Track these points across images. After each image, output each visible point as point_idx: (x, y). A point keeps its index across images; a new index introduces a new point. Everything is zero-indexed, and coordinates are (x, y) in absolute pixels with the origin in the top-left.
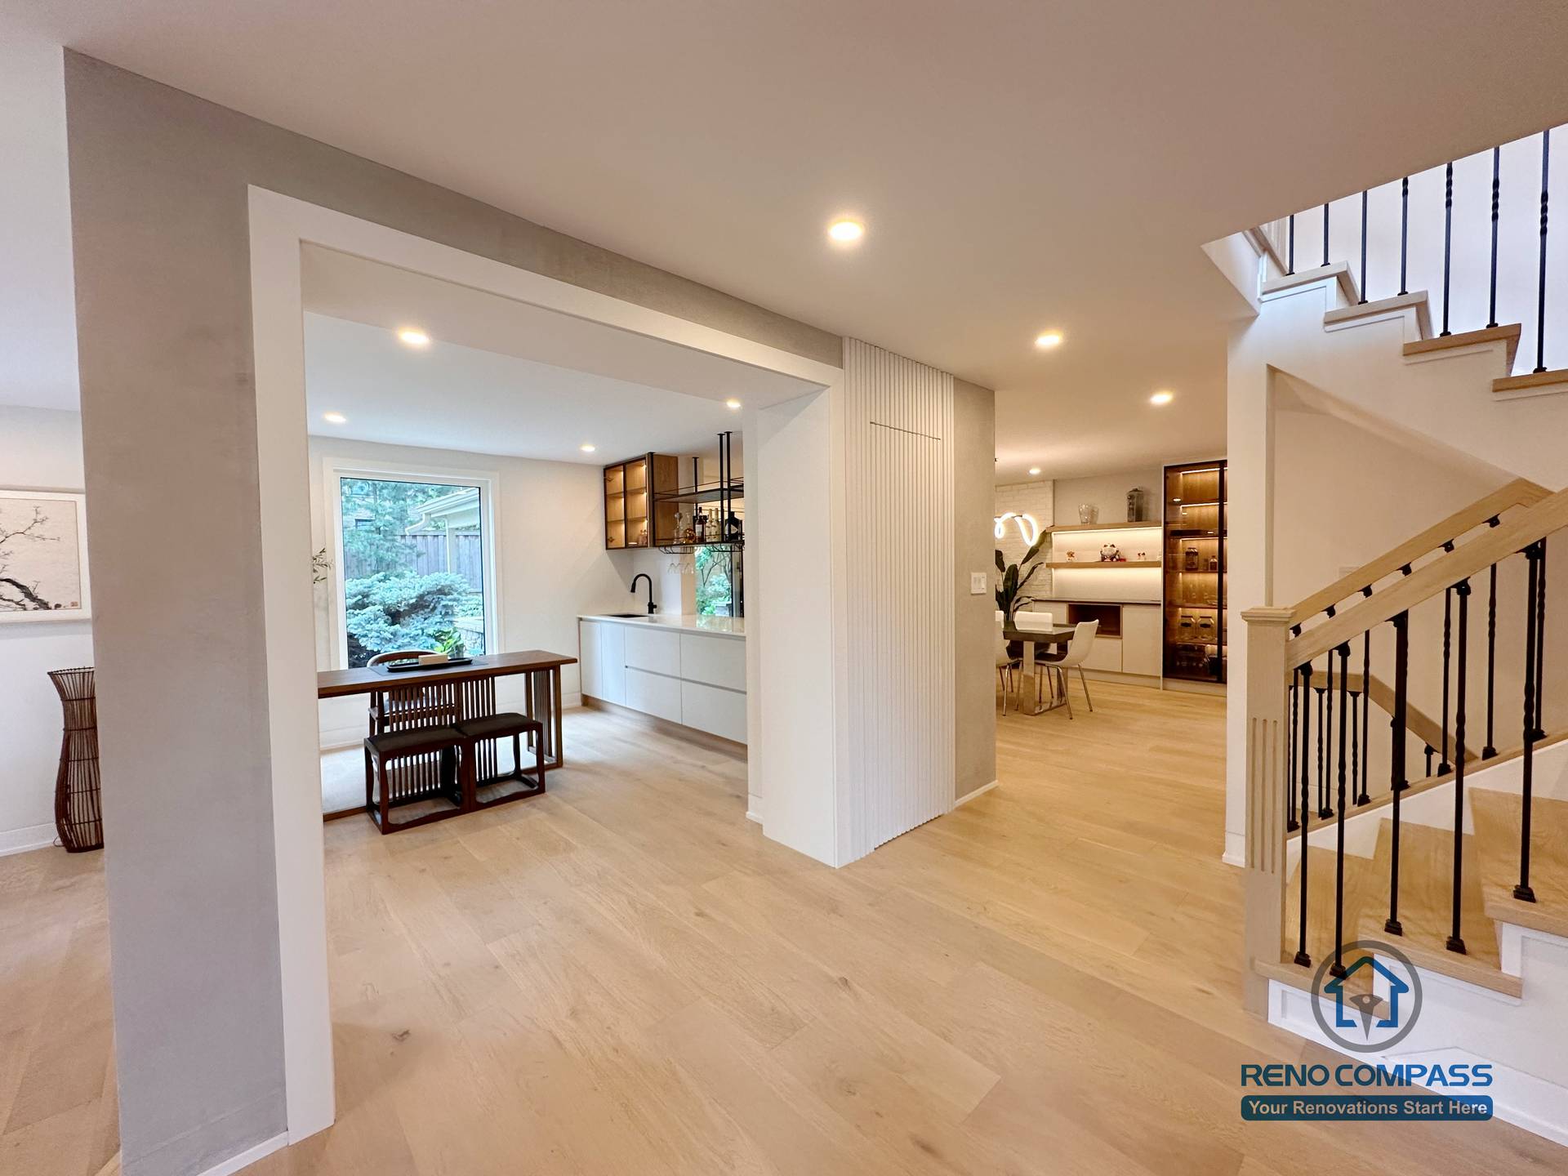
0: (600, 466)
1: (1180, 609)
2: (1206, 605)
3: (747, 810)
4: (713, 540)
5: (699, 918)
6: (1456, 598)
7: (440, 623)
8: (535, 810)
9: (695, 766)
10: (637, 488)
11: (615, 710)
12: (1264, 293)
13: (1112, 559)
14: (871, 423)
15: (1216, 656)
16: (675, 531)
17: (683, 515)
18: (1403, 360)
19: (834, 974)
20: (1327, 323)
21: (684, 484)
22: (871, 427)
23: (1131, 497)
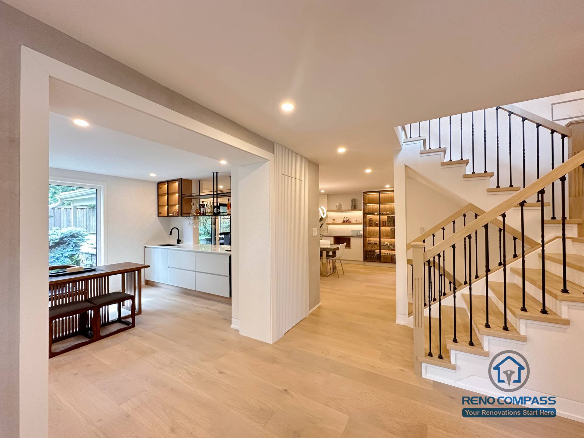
0: (157, 182)
1: (368, 238)
2: (375, 237)
3: (231, 324)
4: (209, 215)
5: (221, 375)
6: (467, 240)
7: (72, 251)
8: (131, 336)
9: (203, 307)
10: (174, 192)
11: (163, 286)
12: (403, 143)
13: (347, 222)
14: (283, 174)
15: (379, 254)
16: (191, 210)
17: (195, 204)
18: (441, 167)
19: (281, 388)
20: (421, 154)
21: (194, 191)
22: (283, 176)
23: (352, 201)
